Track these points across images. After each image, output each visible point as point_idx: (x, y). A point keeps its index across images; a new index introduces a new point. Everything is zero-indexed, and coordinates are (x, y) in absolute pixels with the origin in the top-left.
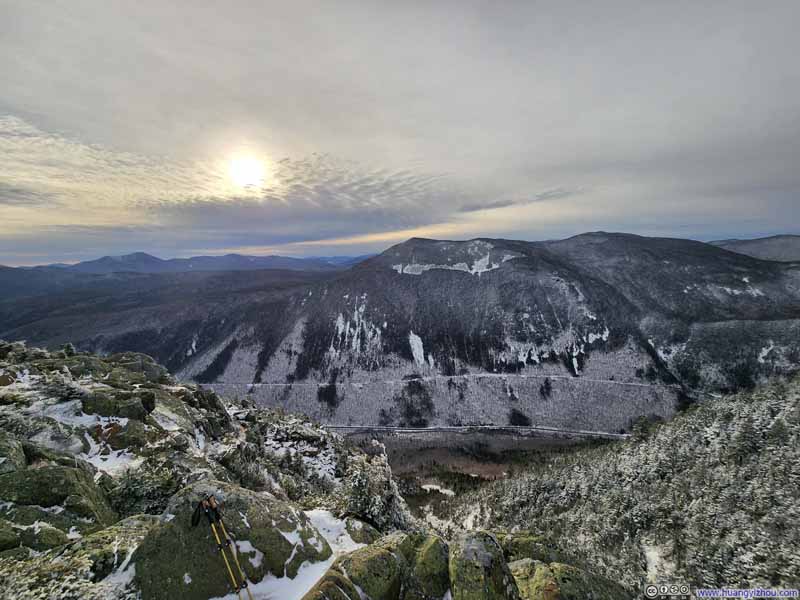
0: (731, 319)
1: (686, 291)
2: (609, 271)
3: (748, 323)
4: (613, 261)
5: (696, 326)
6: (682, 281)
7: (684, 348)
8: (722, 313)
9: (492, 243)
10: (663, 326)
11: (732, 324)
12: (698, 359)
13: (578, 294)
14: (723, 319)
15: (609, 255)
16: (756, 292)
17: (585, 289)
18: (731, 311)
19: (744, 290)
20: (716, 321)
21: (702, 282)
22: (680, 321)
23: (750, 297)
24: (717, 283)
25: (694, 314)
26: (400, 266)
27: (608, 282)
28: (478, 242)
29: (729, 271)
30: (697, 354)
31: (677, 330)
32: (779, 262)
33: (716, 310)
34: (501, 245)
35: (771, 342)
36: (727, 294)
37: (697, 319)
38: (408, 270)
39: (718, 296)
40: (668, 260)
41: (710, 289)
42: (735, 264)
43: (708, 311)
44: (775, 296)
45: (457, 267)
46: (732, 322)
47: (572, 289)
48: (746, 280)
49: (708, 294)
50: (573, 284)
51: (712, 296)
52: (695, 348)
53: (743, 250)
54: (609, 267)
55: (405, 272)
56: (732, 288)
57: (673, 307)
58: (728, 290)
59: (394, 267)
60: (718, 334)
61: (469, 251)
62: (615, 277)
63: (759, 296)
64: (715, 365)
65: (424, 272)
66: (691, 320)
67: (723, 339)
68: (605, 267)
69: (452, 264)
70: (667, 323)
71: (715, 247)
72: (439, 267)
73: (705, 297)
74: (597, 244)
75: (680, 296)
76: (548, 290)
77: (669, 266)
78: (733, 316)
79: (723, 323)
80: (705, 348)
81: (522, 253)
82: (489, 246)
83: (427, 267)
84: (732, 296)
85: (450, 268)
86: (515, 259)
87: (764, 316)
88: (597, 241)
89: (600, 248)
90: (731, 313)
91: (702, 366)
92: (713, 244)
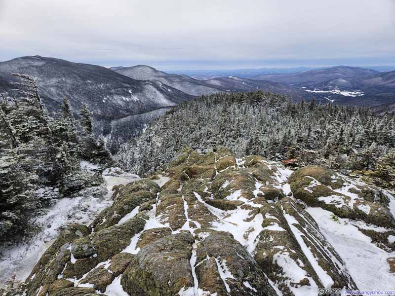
0: (128, 115)
1: (104, 101)
2: (53, 90)
3: (136, 116)
4: (54, 81)
5: (113, 123)
6: (100, 95)
7: (110, 137)
8: (124, 112)
10: (96, 126)
11: (129, 118)
12: (118, 142)
14: (125, 116)
15: (50, 76)
16: (135, 98)
18: (127, 111)
19: (130, 98)
20: (122, 118)
21: (111, 94)
22: (104, 121)
23: (133, 101)
24: (118, 94)
25: (111, 115)
27: (54, 99)
29: (122, 87)
30: (117, 140)
31: (104, 127)
32: (142, 81)
33: (121, 111)
35: (145, 125)
36: (124, 101)
37: (113, 119)
39: (120, 102)
40: (90, 80)
41: (115, 98)
42: (125, 83)
43: (117, 113)
44: (143, 100)
46: (129, 117)
48: (130, 91)
49: (115, 102)
51: (117, 103)
52: (116, 135)
53: (126, 74)
54: (52, 86)
57: (99, 112)
58: (124, 98)
60: (125, 125)
62: (58, 95)
63: (137, 101)
64: (126, 143)
66: (110, 119)
67: (127, 127)
70: (98, 123)
71: (113, 71)
73: (114, 103)
74: (37, 67)
75: (102, 105)
77: (91, 84)
78: (129, 113)
79: (124, 118)
80: (120, 135)
84: (126, 102)
87: (142, 112)
88: (36, 63)
89: (40, 70)
91: (121, 146)
92: (112, 69)
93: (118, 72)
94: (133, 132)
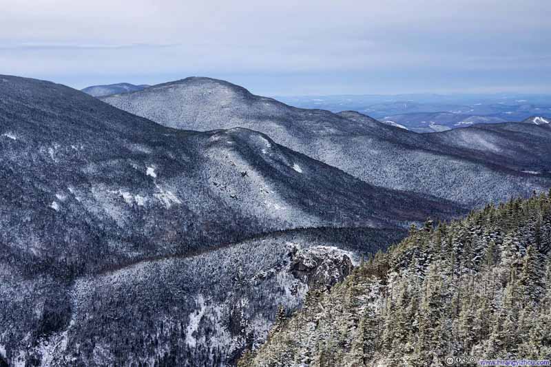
0: (137, 260)
1: (55, 206)
5: (82, 287)
6: (45, 183)
7: (65, 343)
10: (20, 299)
11: (140, 271)
14: (125, 262)
16: (168, 196)
18: (136, 242)
19: (151, 194)
20: (113, 268)
21: (82, 180)
22: (50, 280)
23: (159, 209)
24: (108, 182)
25: (75, 257)
29: (124, 154)
30: (89, 354)
32: (196, 133)
33: (111, 243)
35: (200, 299)
36: (126, 206)
37: (81, 271)
39: (113, 212)
40: (14, 130)
41: (97, 196)
42: (134, 140)
43: (97, 248)
44: (197, 203)
46: (140, 266)
48: (151, 171)
49: (94, 210)
51: (102, 213)
52: (86, 336)
53: (143, 108)
56: (133, 191)
57: (35, 246)
58: (127, 196)
63: (175, 206)
66: (72, 273)
67: (129, 307)
70: (27, 287)
73: (89, 215)
75: (46, 221)
77: (18, 146)
79: (123, 272)
80: (103, 334)
84: (135, 210)
87: (189, 248)
90: (136, 247)
92: (94, 94)
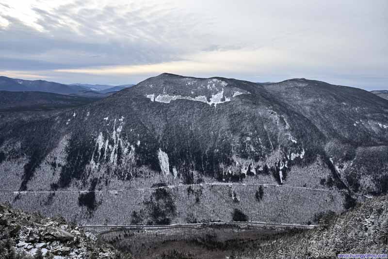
0: (381, 145)
1: (355, 125)
2: (308, 108)
4: (311, 100)
5: (360, 149)
6: (353, 118)
7: (351, 164)
8: (376, 140)
9: (226, 82)
10: (339, 149)
12: (360, 172)
13: (285, 124)
14: (376, 144)
15: (308, 96)
17: (290, 120)
18: (381, 139)
20: (372, 146)
21: (365, 118)
22: (350, 145)
24: (374, 120)
25: (359, 140)
26: (153, 95)
27: (306, 116)
28: (215, 80)
29: (382, 112)
30: (359, 169)
31: (348, 152)
33: (372, 138)
34: (233, 83)
36: (380, 128)
37: (361, 145)
38: (159, 99)
39: (374, 129)
40: (345, 102)
41: (369, 124)
42: (385, 107)
43: (367, 139)
45: (198, 99)
46: (381, 147)
47: (282, 119)
49: (368, 128)
50: (283, 116)
51: (371, 129)
52: (359, 164)
54: (308, 105)
55: (156, 100)
56: (383, 124)
57: (347, 135)
58: (380, 125)
59: (148, 96)
60: (373, 155)
61: (208, 86)
62: (311, 113)
64: (370, 176)
65: (172, 102)
66: (357, 145)
67: (375, 158)
68: (305, 104)
69: (194, 96)
70: (342, 146)
71: (375, 95)
72: (184, 98)
73: (366, 129)
74: (300, 88)
75: (351, 128)
76: (265, 120)
77: (346, 106)
78: (382, 143)
79: (375, 147)
80: (364, 164)
81: (248, 91)
82: (224, 84)
83: (175, 98)
84: (382, 129)
85: (193, 99)
86: (242, 95)
88: (301, 85)
89: (302, 90)
90: (381, 141)
91: (362, 177)
93: (380, 96)
94: (382, 165)
